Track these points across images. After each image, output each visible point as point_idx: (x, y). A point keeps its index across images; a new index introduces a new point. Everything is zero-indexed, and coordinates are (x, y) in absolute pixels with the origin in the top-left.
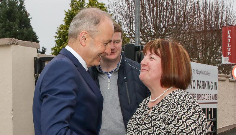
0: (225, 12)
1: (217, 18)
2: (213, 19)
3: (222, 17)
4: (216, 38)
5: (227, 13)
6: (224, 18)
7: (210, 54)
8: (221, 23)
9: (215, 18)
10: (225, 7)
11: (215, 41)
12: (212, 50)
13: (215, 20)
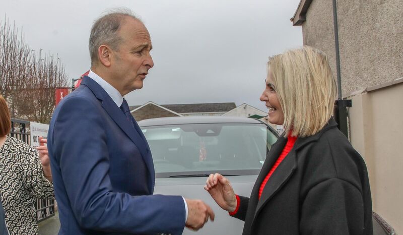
0: (58, 76)
1: (51, 81)
2: (48, 81)
3: (55, 79)
4: (50, 98)
5: (60, 76)
6: (58, 80)
7: (46, 112)
8: (55, 85)
9: (50, 80)
10: (58, 71)
11: (50, 101)
12: (47, 109)
13: (50, 82)
